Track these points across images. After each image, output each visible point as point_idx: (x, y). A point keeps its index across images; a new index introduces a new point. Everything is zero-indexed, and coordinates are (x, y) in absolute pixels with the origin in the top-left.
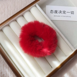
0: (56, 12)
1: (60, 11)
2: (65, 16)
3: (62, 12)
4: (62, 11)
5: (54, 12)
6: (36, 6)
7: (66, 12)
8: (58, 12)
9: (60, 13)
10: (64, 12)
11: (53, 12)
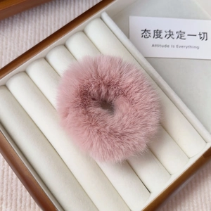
0: (158, 34)
1: (170, 31)
2: (184, 45)
3: (175, 36)
4: (175, 33)
5: (152, 35)
6: (101, 18)
7: (186, 35)
8: (163, 35)
9: (168, 36)
10: (181, 35)
11: (148, 35)
